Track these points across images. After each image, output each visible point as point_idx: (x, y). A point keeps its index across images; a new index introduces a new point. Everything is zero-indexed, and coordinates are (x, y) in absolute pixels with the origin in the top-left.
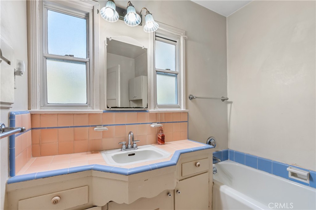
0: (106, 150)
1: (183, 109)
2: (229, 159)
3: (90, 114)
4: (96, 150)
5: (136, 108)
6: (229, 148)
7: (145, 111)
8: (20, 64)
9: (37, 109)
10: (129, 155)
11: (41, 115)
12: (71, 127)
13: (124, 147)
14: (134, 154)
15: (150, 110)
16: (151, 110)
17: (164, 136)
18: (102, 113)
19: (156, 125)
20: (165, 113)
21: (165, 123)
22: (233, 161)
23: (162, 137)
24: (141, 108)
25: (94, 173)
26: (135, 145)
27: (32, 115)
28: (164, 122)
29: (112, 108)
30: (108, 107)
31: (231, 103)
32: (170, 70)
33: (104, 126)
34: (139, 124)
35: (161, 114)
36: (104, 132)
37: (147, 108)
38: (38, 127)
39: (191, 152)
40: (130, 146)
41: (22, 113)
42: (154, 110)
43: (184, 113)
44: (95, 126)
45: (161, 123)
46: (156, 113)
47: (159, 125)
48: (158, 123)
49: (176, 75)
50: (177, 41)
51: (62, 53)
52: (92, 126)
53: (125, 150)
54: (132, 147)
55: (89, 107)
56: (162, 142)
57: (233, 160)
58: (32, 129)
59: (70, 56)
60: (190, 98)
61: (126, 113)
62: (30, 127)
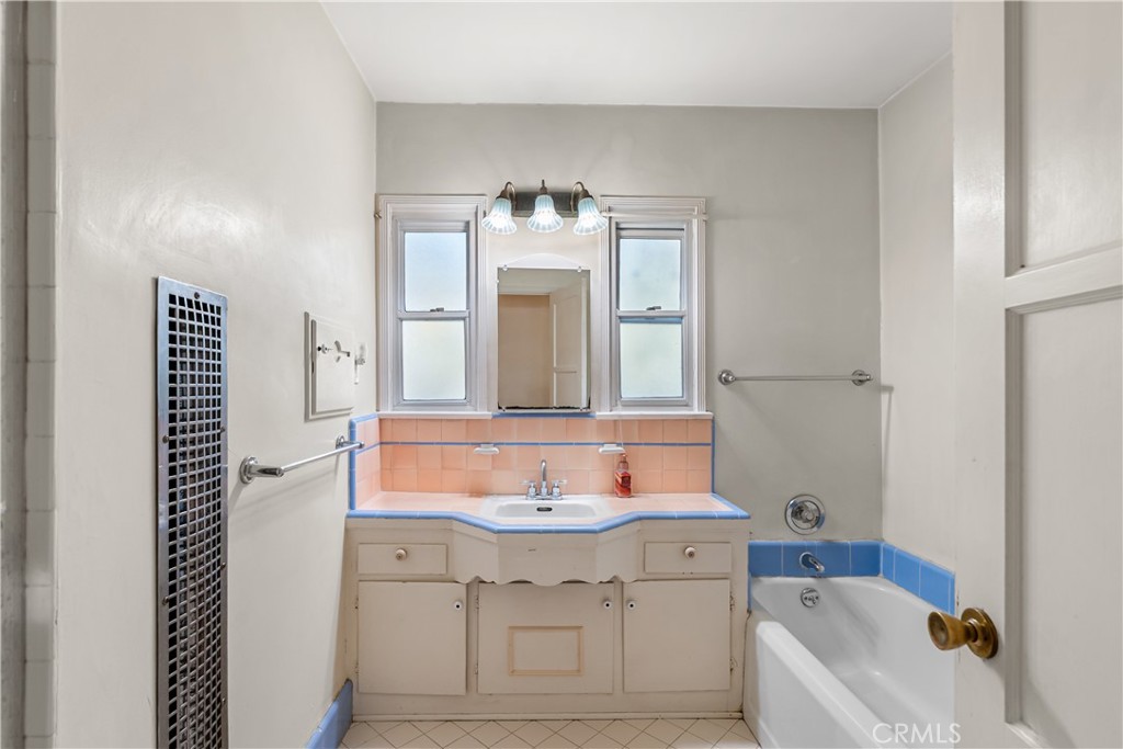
0: (499, 494)
1: (697, 410)
2: (881, 575)
3: (468, 421)
4: (479, 492)
5: (560, 408)
6: (884, 537)
7: (586, 415)
8: (362, 348)
9: (387, 411)
10: (539, 509)
11: (394, 420)
12: (438, 443)
13: (532, 490)
14: (550, 509)
15: (598, 413)
16: (602, 413)
17: (630, 477)
18: (490, 418)
19: (614, 448)
20: (639, 421)
21: (641, 444)
22: (888, 582)
23: (623, 478)
24: (573, 408)
25: (456, 526)
26: (556, 490)
27: (381, 420)
28: (637, 441)
29: (508, 408)
30: (500, 408)
31: (890, 389)
32: (660, 308)
33: (495, 445)
34: (571, 444)
35: (627, 422)
36: (494, 457)
37: (589, 407)
38: (389, 440)
39: (673, 518)
40: (544, 490)
41: (365, 418)
42: (609, 413)
43: (697, 420)
44: (479, 444)
45: (625, 444)
46: (615, 421)
47: (620, 448)
48: (619, 445)
49: (677, 319)
50: (685, 227)
51: (426, 306)
52: (472, 444)
53: (532, 497)
54: (550, 493)
55: (468, 407)
56: (622, 492)
57: (891, 580)
58: (381, 443)
59: (438, 310)
60: (720, 378)
61: (541, 419)
62: (378, 441)
